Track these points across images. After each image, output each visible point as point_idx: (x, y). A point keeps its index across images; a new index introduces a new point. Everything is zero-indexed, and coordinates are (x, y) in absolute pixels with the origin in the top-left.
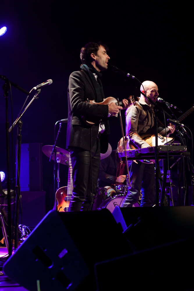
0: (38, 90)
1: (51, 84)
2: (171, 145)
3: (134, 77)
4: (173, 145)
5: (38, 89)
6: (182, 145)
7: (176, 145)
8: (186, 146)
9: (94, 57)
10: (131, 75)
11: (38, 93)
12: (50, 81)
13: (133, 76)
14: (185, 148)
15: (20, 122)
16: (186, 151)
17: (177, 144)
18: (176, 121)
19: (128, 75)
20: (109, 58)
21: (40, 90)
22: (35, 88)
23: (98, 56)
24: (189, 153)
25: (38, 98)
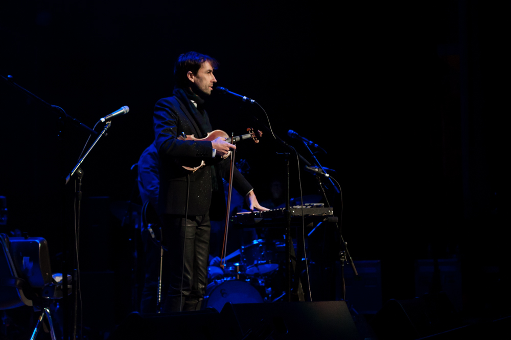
0: (107, 123)
1: (127, 114)
2: (309, 207)
3: (254, 101)
4: (312, 206)
5: (106, 120)
6: (326, 206)
7: (317, 206)
8: (332, 208)
9: (192, 77)
10: (248, 98)
11: (107, 127)
12: (125, 109)
13: (252, 100)
14: (331, 211)
15: (80, 172)
16: (332, 216)
17: (319, 204)
18: (317, 170)
19: (244, 99)
20: (216, 81)
21: (110, 123)
22: (103, 120)
23: (198, 77)
24: (337, 218)
25: (107, 134)
